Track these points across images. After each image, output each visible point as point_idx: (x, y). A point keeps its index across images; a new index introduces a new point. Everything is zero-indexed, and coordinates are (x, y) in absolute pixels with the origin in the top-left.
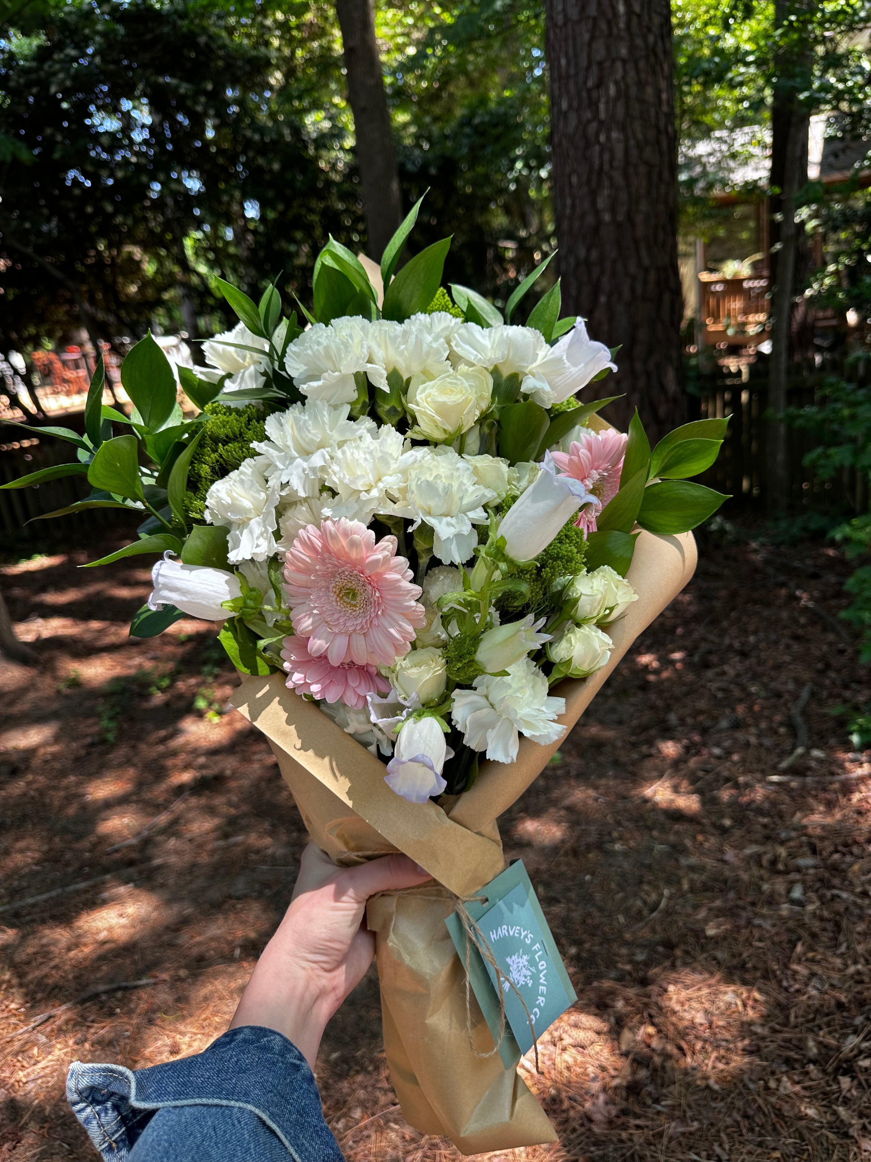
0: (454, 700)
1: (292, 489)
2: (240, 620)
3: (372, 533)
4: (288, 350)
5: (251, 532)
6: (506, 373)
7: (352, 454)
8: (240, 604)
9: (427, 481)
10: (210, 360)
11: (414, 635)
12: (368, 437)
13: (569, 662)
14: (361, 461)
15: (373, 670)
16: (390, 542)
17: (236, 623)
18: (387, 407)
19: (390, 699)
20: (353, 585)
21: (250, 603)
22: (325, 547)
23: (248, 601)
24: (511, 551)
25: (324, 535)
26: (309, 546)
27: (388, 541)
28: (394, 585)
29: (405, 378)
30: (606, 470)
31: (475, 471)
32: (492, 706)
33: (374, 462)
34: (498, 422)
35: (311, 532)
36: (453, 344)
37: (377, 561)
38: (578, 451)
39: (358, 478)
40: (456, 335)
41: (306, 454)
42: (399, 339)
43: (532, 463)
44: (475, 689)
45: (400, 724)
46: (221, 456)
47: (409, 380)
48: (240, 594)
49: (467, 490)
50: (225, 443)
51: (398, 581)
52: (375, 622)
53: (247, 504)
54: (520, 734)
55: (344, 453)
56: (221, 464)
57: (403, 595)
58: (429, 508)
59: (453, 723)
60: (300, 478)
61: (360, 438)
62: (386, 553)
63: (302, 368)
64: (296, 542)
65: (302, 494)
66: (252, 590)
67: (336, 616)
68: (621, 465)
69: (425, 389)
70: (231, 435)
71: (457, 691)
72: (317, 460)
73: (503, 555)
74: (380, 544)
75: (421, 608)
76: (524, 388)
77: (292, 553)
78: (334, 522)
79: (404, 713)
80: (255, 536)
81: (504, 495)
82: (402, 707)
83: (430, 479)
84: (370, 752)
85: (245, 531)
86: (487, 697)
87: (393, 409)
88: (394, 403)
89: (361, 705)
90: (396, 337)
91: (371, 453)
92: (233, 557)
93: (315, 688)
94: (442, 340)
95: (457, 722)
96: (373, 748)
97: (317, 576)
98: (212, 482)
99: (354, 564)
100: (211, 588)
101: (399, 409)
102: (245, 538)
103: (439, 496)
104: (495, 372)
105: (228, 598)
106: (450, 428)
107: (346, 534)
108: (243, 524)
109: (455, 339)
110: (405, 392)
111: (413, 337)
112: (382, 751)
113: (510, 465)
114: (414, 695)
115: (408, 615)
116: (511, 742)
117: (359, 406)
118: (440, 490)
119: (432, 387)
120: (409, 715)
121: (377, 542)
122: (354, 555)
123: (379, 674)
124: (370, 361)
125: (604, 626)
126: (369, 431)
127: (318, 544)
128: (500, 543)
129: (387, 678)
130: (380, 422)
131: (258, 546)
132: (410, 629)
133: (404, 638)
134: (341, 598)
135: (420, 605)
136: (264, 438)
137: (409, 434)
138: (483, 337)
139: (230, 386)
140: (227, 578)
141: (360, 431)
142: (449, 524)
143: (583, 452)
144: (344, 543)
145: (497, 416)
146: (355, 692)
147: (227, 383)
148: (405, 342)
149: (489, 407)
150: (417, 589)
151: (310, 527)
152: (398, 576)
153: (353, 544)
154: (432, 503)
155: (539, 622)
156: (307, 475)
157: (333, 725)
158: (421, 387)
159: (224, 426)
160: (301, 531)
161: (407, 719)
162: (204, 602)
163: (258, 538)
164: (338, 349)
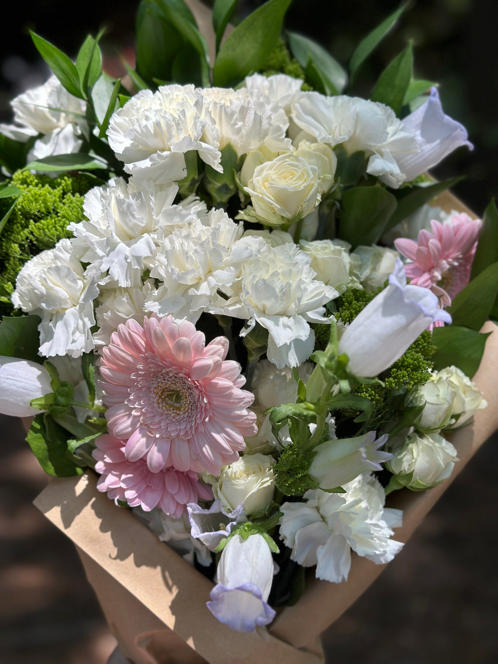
0: (283, 514)
1: (112, 278)
2: (49, 417)
3: (201, 335)
4: (111, 121)
5: (66, 325)
6: (350, 150)
7: (182, 245)
8: (51, 402)
9: (264, 280)
10: (19, 117)
11: (244, 445)
12: (198, 223)
13: (410, 476)
14: (191, 253)
15: (196, 478)
16: (221, 344)
17: (45, 421)
18: (218, 185)
19: (214, 509)
20: (178, 387)
21: (61, 400)
22: (149, 347)
23: (59, 398)
24: (353, 368)
25: (147, 333)
26: (130, 343)
27: (218, 343)
28: (224, 392)
29: (239, 154)
30: (456, 259)
31: (314, 264)
32: (323, 518)
33: (205, 254)
34: (340, 202)
35: (132, 327)
36: (293, 115)
37: (208, 367)
38: (427, 240)
39: (187, 273)
40: (297, 105)
41: (130, 239)
42: (236, 116)
43: (376, 249)
44: (306, 501)
45: (224, 540)
46: (32, 233)
47: (244, 157)
48: (50, 390)
49: (306, 289)
50: (37, 219)
51: (229, 388)
52: (201, 429)
53: (62, 292)
54: (353, 553)
55: (172, 242)
56: (31, 241)
57: (234, 403)
58: (264, 306)
59: (281, 538)
60: (121, 266)
61: (190, 224)
62: (217, 358)
63: (128, 143)
64: (114, 336)
65: (123, 283)
66: (63, 384)
67: (157, 419)
68: (474, 251)
69: (262, 170)
70: (43, 210)
71: (286, 504)
72: (142, 247)
73: (345, 371)
74: (209, 346)
75: (253, 415)
76: (370, 170)
77: (110, 350)
78: (159, 319)
79: (229, 527)
80: (71, 329)
81: (344, 288)
82: (227, 520)
83: (266, 277)
84: (186, 561)
85: (59, 324)
86: (318, 509)
87: (225, 187)
88: (226, 181)
89: (179, 514)
90: (233, 114)
91: (202, 245)
92: (45, 350)
93: (130, 494)
94: (282, 111)
95: (285, 537)
96: (189, 557)
97: (138, 375)
98: (23, 262)
99: (180, 367)
100: (19, 384)
101: (232, 187)
102: (59, 330)
103: (276, 297)
104: (339, 149)
105: (39, 395)
106: (288, 215)
107: (173, 335)
108: (57, 316)
109: (296, 109)
110: (239, 168)
111: (252, 112)
112: (200, 561)
113: (351, 251)
114: (239, 507)
115: (237, 423)
116: (343, 560)
117: (187, 184)
118: (277, 290)
119: (270, 168)
120: (234, 529)
121: (207, 343)
122: (181, 358)
123: (201, 481)
124: (203, 139)
125: (448, 434)
126: (199, 214)
127: (141, 342)
128: (342, 359)
129: (211, 486)
130: (211, 204)
131: (74, 341)
132: (239, 438)
133: (233, 448)
134: (164, 400)
135: (252, 413)
136: (81, 217)
137: (242, 215)
138: (327, 107)
139: (41, 150)
140: (39, 372)
141: (189, 217)
142: (286, 326)
143: (433, 242)
144: (171, 344)
145: (339, 196)
146: (174, 499)
147: (39, 144)
148: (243, 117)
149: (332, 187)
150: (249, 396)
151: (131, 322)
152: (229, 383)
153: (181, 347)
154: (268, 304)
155: (380, 439)
156: (129, 264)
157: (146, 532)
158: (258, 168)
159: (36, 200)
160: (121, 326)
161: (232, 534)
162: (11, 400)
163: (73, 333)
164: (169, 126)
